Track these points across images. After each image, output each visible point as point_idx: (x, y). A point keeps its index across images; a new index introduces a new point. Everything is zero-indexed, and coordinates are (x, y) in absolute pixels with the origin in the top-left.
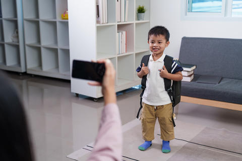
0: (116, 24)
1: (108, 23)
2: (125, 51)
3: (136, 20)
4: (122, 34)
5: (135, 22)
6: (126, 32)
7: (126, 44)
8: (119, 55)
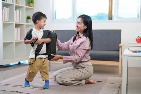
0: (15, 23)
1: (9, 21)
2: (19, 39)
3: (26, 23)
4: (18, 29)
5: (25, 23)
6: (20, 29)
7: (20, 35)
8: (16, 41)
